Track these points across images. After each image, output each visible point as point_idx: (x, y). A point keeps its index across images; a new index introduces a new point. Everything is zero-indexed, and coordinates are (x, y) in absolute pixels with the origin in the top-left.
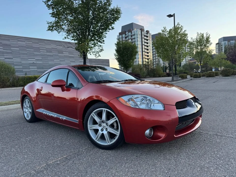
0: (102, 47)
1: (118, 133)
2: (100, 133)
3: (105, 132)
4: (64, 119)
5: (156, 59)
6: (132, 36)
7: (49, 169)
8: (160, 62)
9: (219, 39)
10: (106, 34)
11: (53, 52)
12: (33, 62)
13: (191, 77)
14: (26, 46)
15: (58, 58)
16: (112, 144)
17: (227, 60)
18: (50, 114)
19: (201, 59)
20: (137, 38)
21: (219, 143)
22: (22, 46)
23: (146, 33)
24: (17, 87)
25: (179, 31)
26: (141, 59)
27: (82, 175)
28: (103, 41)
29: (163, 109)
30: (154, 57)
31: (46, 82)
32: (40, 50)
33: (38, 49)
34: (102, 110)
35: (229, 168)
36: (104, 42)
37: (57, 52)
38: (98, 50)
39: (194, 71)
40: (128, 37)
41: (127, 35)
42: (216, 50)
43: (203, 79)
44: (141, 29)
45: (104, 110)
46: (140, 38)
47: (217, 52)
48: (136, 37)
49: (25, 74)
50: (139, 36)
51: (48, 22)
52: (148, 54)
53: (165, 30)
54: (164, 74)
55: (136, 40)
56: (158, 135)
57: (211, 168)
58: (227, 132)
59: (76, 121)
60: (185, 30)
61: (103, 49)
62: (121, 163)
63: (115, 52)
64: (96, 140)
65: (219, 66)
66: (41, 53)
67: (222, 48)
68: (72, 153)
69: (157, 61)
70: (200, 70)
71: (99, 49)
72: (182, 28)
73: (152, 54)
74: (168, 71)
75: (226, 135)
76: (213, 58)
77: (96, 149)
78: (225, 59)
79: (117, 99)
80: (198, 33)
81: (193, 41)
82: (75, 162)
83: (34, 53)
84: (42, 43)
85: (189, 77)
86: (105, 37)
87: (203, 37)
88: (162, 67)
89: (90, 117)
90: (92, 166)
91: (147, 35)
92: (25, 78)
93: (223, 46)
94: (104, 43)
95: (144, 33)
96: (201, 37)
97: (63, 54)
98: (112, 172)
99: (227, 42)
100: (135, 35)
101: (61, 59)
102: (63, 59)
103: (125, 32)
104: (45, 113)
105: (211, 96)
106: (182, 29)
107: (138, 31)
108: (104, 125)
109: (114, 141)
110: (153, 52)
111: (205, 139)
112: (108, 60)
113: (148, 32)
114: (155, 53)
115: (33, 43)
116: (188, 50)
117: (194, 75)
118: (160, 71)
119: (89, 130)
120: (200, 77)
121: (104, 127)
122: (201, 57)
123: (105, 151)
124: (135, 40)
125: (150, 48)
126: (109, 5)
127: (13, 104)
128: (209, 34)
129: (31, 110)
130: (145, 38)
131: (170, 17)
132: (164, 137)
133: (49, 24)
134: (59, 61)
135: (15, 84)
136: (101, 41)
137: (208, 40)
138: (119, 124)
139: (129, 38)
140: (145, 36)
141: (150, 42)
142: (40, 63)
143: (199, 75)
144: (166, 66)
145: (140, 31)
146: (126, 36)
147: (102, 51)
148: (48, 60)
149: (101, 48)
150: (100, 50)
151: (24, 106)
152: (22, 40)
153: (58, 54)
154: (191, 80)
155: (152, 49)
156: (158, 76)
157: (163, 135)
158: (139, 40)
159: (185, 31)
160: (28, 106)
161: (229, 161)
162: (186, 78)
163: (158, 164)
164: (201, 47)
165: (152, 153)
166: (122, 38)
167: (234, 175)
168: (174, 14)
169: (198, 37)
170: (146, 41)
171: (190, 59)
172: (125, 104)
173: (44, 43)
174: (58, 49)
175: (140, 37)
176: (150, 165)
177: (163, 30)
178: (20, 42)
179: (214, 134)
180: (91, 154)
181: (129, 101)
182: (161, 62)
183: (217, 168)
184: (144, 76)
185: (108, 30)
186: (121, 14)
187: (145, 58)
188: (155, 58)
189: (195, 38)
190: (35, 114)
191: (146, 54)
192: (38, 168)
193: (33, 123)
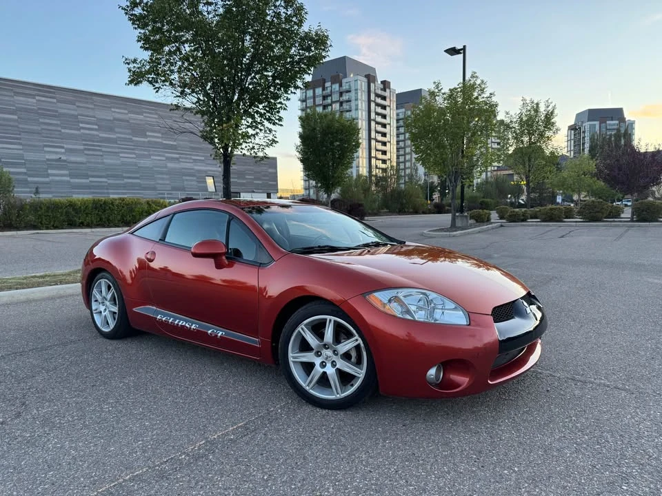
0: (274, 133)
1: (361, 373)
2: (317, 371)
3: (330, 371)
4: (219, 335)
5: (405, 162)
6: (341, 94)
7: (217, 451)
8: (419, 172)
9: (578, 115)
10: (288, 99)
11: (117, 130)
12: (57, 157)
13: (501, 218)
14: (39, 109)
15: (133, 149)
16: (345, 397)
17: (598, 179)
18: (179, 322)
19: (529, 171)
20: (357, 100)
21: (580, 398)
22: (27, 110)
23: (382, 86)
24: (17, 229)
25: (475, 94)
26: (365, 160)
27: (297, 463)
28: (280, 119)
29: (466, 324)
30: (400, 157)
31: (163, 239)
32: (79, 122)
33: (73, 121)
34: (326, 319)
35: (602, 450)
36: (280, 123)
37: (129, 131)
38: (261, 142)
39: (509, 201)
40: (331, 95)
41: (329, 89)
42: (569, 143)
43: (532, 226)
44: (368, 76)
45: (330, 320)
46: (365, 101)
47: (571, 150)
48: (353, 98)
49: (34, 190)
50: (362, 95)
51: (126, 59)
52: (383, 148)
53: (436, 91)
54: (427, 204)
55: (353, 107)
56: (451, 380)
57: (566, 451)
58: (596, 372)
59: (254, 341)
60: (492, 92)
61: (276, 139)
62: (374, 440)
63: (298, 141)
64: (307, 388)
65: (573, 191)
66: (82, 131)
67: (584, 138)
68: (255, 415)
69: (408, 168)
70: (524, 197)
71: (266, 140)
72: (483, 86)
73: (395, 147)
74: (436, 196)
75: (595, 379)
76: (559, 169)
77: (308, 409)
78: (593, 175)
79: (365, 297)
80: (524, 100)
81: (511, 122)
82: (270, 436)
83: (63, 131)
84: (87, 103)
85: (494, 215)
86: (285, 109)
87: (537, 111)
88: (422, 188)
89: (295, 334)
90: (311, 445)
91: (383, 93)
92: (42, 206)
93: (587, 134)
94: (281, 125)
95: (377, 87)
96: (533, 112)
97: (146, 136)
98: (359, 457)
99: (597, 123)
100: (350, 91)
101: (142, 150)
102: (145, 150)
103: (324, 81)
104: (164, 319)
105: (556, 278)
106: (482, 90)
107: (359, 82)
108: (329, 353)
109: (351, 390)
110: (398, 142)
111: (549, 389)
112: (275, 159)
113: (386, 85)
114: (403, 146)
115: (58, 101)
116: (493, 146)
117: (508, 214)
118: (418, 197)
119: (292, 365)
120: (524, 220)
121: (327, 359)
122: (530, 166)
123: (330, 412)
124: (350, 106)
125: (392, 130)
126: (300, 24)
127: (39, 285)
128: (553, 104)
129: (117, 308)
130: (379, 101)
131: (452, 55)
132: (466, 384)
133: (129, 64)
134: (134, 156)
135: (11, 220)
136: (273, 118)
137: (549, 121)
138: (364, 354)
139: (333, 100)
140: (377, 95)
141: (392, 113)
142: (79, 159)
143: (523, 216)
144: (432, 183)
145: (365, 80)
146: (324, 92)
147: (274, 145)
148: (101, 153)
149: (271, 137)
150: (268, 141)
151: (95, 297)
152: (27, 92)
153: (130, 137)
154: (502, 226)
155: (395, 134)
156: (411, 210)
157: (463, 380)
158: (363, 105)
159: (491, 94)
160: (109, 296)
161: (601, 436)
162: (488, 220)
163: (454, 442)
164: (530, 139)
165: (437, 418)
166: (314, 97)
167: (611, 464)
168: (464, 46)
169: (524, 111)
170: (379, 110)
171: (498, 167)
172: (382, 309)
173: (92, 103)
174: (131, 121)
175: (365, 97)
176: (438, 442)
177: (432, 89)
178: (21, 98)
179: (567, 378)
180: (301, 420)
181: (390, 301)
182: (421, 170)
183: (577, 451)
184: (373, 210)
185: (292, 89)
186: (330, 48)
187: (377, 159)
188: (403, 160)
189: (518, 113)
190: (128, 319)
191: (380, 147)
192: (192, 449)
193: (121, 341)
